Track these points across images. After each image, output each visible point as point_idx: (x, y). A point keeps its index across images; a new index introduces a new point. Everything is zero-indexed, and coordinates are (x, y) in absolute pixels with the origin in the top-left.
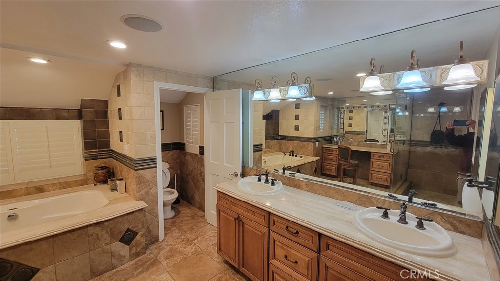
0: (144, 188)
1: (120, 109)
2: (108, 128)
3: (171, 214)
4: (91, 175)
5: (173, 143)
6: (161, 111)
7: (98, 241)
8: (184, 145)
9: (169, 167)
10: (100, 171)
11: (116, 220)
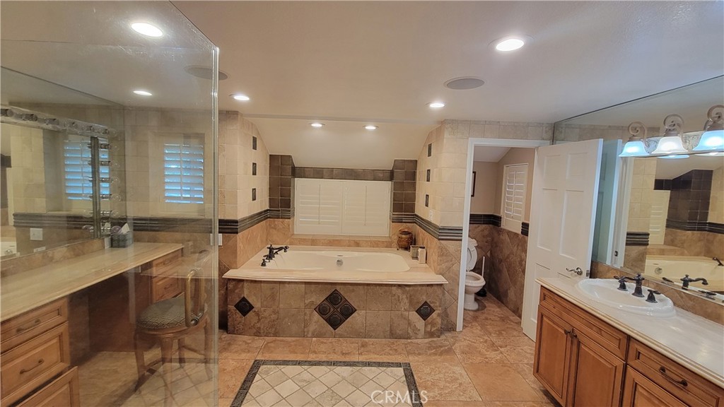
0: (446, 262)
1: (429, 171)
2: (415, 191)
3: (473, 306)
4: (395, 238)
5: (484, 215)
6: (473, 172)
7: (398, 303)
8: (499, 218)
9: (476, 245)
10: (404, 236)
11: (416, 288)
